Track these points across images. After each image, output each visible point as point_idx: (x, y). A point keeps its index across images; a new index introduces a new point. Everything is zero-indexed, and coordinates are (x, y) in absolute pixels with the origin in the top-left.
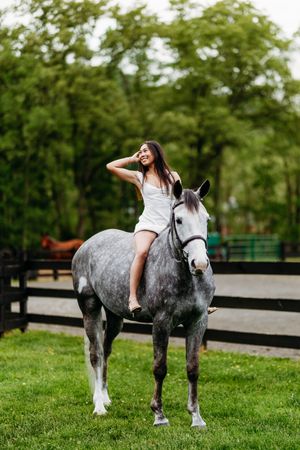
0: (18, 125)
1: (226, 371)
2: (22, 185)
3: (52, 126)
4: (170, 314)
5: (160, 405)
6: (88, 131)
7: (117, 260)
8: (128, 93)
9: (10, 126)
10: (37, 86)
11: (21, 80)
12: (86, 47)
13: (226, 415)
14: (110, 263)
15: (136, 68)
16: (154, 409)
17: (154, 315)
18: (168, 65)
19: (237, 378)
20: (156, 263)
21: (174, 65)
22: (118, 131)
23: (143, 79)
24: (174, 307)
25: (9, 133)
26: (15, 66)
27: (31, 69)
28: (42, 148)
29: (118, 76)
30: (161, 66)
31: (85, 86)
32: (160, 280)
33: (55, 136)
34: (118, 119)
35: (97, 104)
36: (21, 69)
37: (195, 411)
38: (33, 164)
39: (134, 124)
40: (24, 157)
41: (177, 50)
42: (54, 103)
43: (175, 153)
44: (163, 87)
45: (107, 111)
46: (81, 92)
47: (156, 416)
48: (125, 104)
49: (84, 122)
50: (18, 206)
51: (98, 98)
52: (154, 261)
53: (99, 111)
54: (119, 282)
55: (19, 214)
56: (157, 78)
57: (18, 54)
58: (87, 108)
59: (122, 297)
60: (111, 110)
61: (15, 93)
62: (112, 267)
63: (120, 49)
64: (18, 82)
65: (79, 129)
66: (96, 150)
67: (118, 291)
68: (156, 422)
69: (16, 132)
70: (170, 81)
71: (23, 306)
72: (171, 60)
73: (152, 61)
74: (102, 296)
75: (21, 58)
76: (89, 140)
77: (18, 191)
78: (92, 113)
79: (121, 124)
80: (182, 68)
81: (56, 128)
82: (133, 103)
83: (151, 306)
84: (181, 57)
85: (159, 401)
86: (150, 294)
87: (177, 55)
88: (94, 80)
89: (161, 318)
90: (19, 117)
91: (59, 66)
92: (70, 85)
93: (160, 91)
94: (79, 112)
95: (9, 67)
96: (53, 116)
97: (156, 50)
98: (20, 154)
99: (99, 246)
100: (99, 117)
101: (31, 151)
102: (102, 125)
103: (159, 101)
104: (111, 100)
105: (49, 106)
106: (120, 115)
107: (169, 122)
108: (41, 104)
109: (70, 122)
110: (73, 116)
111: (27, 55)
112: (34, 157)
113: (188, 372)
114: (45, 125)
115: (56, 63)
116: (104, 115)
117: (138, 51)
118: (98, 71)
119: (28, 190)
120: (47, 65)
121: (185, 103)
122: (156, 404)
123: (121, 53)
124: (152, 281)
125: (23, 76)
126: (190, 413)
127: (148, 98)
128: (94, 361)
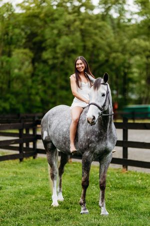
0: (54, 46)
1: (133, 183)
2: (56, 78)
3: (72, 46)
4: (92, 152)
5: (84, 203)
6: (91, 49)
7: (62, 123)
8: (114, 28)
9: (50, 46)
10: (65, 25)
11: (56, 22)
12: (91, 3)
13: (122, 209)
14: (58, 125)
15: (118, 15)
16: (81, 204)
17: (83, 153)
18: (136, 13)
19: (136, 188)
20: (84, 125)
21: (138, 13)
22: (108, 49)
23: (122, 21)
24: (95, 148)
25: (50, 50)
26: (53, 14)
27: (61, 15)
28: (67, 58)
29: (108, 20)
30: (132, 14)
31: (90, 25)
32: (87, 134)
33: (74, 51)
34: (108, 42)
35: (96, 34)
36: (56, 16)
37: (103, 206)
38: (62, 67)
39: (116, 45)
40: (57, 63)
41: (140, 4)
42: (74, 34)
43: (138, 61)
44: (133, 25)
45: (102, 38)
46: (88, 28)
47: (82, 208)
48: (112, 34)
49: (89, 44)
50: (54, 89)
51: (97, 31)
52: (83, 123)
53: (97, 38)
54: (63, 135)
55: (54, 94)
56: (129, 20)
57: (55, 7)
58: (90, 37)
59: (65, 144)
60: (104, 37)
61: (53, 29)
62: (59, 127)
63: (110, 5)
64: (54, 23)
65: (87, 48)
66: (96, 59)
67: (62, 140)
68: (82, 212)
69: (53, 49)
70: (136, 22)
71: (35, 145)
72: (138, 11)
73: (127, 11)
74: (54, 143)
75: (56, 10)
76: (92, 54)
77: (54, 81)
78: (93, 39)
79: (109, 46)
80: (143, 15)
81: (74, 48)
82: (117, 34)
83: (81, 148)
84: (143, 9)
85: (84, 200)
86: (81, 141)
87: (140, 8)
88: (95, 21)
89: (87, 155)
90: (55, 41)
91: (76, 14)
92: (82, 24)
93: (131, 28)
94: (87, 39)
95: (50, 14)
96: (73, 41)
97: (129, 5)
98: (56, 61)
99: (53, 115)
100: (97, 42)
101: (61, 60)
102: (98, 46)
103: (130, 32)
104: (104, 32)
105: (70, 36)
106: (109, 40)
107: (135, 44)
108: (67, 35)
109: (82, 44)
110: (83, 41)
111: (59, 8)
112: (62, 63)
113: (100, 185)
114: (68, 46)
115: (74, 12)
116: (100, 40)
117: (120, 6)
118: (97, 17)
119: (59, 80)
120: (70, 13)
121: (144, 34)
122: (82, 201)
123: (110, 7)
124: (82, 134)
125: (57, 19)
126: (100, 207)
127: (124, 31)
128: (53, 177)
